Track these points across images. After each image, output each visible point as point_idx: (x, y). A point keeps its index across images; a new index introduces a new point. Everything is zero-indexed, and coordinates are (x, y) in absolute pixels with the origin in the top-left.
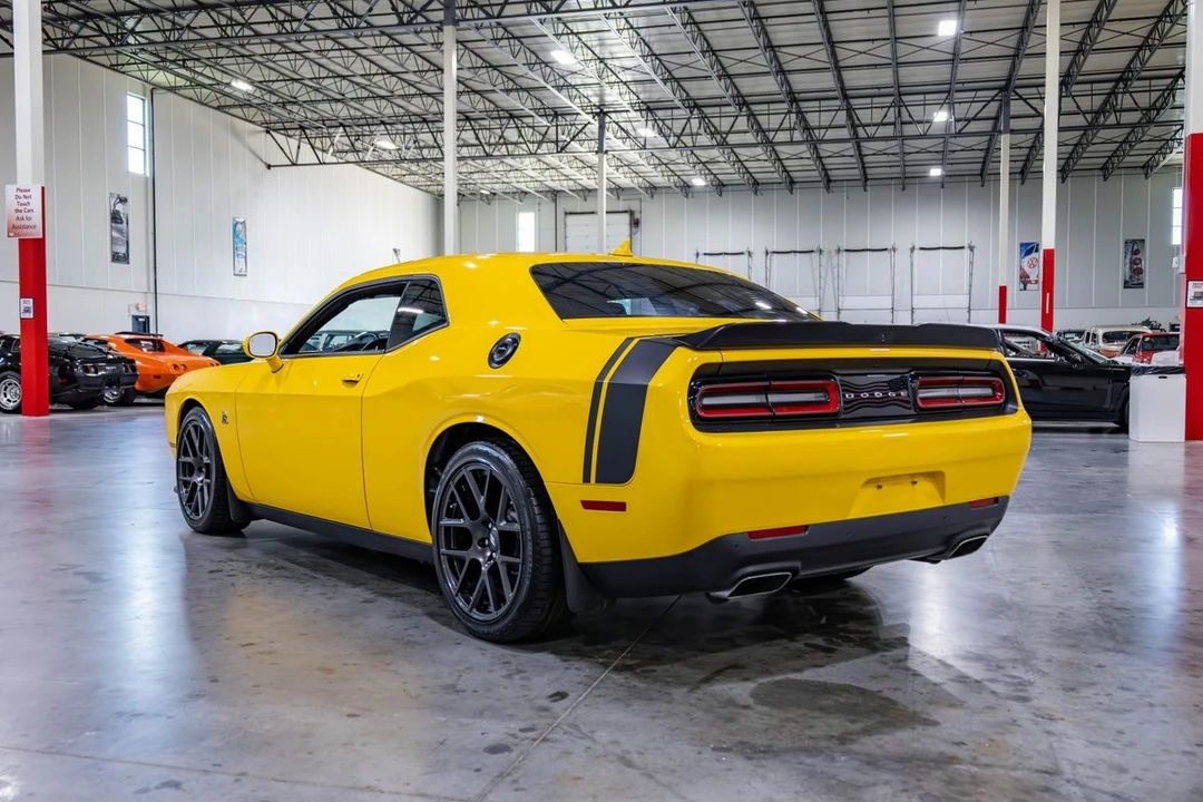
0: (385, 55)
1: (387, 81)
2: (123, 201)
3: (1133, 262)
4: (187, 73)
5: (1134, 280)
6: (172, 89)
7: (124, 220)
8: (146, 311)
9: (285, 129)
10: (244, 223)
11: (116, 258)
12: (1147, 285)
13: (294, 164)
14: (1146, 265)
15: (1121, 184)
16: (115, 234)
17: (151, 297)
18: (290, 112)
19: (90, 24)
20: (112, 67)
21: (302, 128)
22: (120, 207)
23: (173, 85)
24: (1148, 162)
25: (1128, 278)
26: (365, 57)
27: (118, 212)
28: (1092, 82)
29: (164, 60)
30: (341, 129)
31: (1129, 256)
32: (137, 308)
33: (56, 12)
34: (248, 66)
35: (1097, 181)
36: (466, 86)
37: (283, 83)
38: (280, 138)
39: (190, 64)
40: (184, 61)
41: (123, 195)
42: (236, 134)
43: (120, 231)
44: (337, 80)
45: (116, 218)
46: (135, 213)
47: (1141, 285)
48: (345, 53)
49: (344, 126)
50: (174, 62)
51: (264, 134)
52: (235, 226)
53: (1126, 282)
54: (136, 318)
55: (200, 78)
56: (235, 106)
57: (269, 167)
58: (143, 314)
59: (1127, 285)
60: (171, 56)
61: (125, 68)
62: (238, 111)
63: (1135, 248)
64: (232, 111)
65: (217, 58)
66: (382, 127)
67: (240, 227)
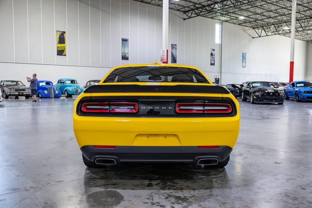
0: (279, 3)
1: (283, 10)
2: (214, 50)
4: (229, 17)
6: (226, 21)
7: (214, 55)
8: (218, 77)
9: (258, 27)
10: (245, 53)
11: (212, 64)
13: (260, 37)
16: (212, 58)
17: (220, 73)
18: (257, 23)
19: (204, 8)
20: (211, 18)
21: (262, 27)
22: (213, 52)
23: (226, 20)
26: (275, 5)
27: (212, 53)
29: (223, 14)
30: (273, 25)
32: (216, 76)
33: (196, 7)
34: (243, 12)
36: (308, 8)
37: (254, 15)
38: (257, 30)
39: (229, 14)
40: (228, 13)
41: (214, 48)
42: (244, 30)
43: (213, 58)
44: (268, 12)
45: (212, 54)
46: (217, 53)
48: (269, 4)
49: (274, 25)
50: (225, 14)
51: (252, 29)
52: (243, 54)
54: (216, 79)
55: (232, 17)
56: (243, 23)
57: (253, 38)
58: (217, 78)
60: (224, 13)
61: (214, 18)
62: (244, 24)
64: (242, 24)
65: (235, 12)
66: (285, 23)
67: (244, 54)
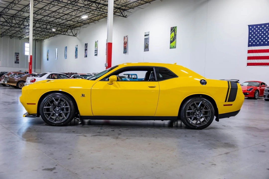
3: (17, 58)
5: (17, 62)
12: (20, 63)
14: (19, 58)
15: (14, 40)
24: (21, 36)
25: (16, 61)
28: (7, 16)
31: (16, 56)
35: (9, 39)
47: (18, 63)
53: (15, 62)
59: (15, 63)
63: (17, 54)
